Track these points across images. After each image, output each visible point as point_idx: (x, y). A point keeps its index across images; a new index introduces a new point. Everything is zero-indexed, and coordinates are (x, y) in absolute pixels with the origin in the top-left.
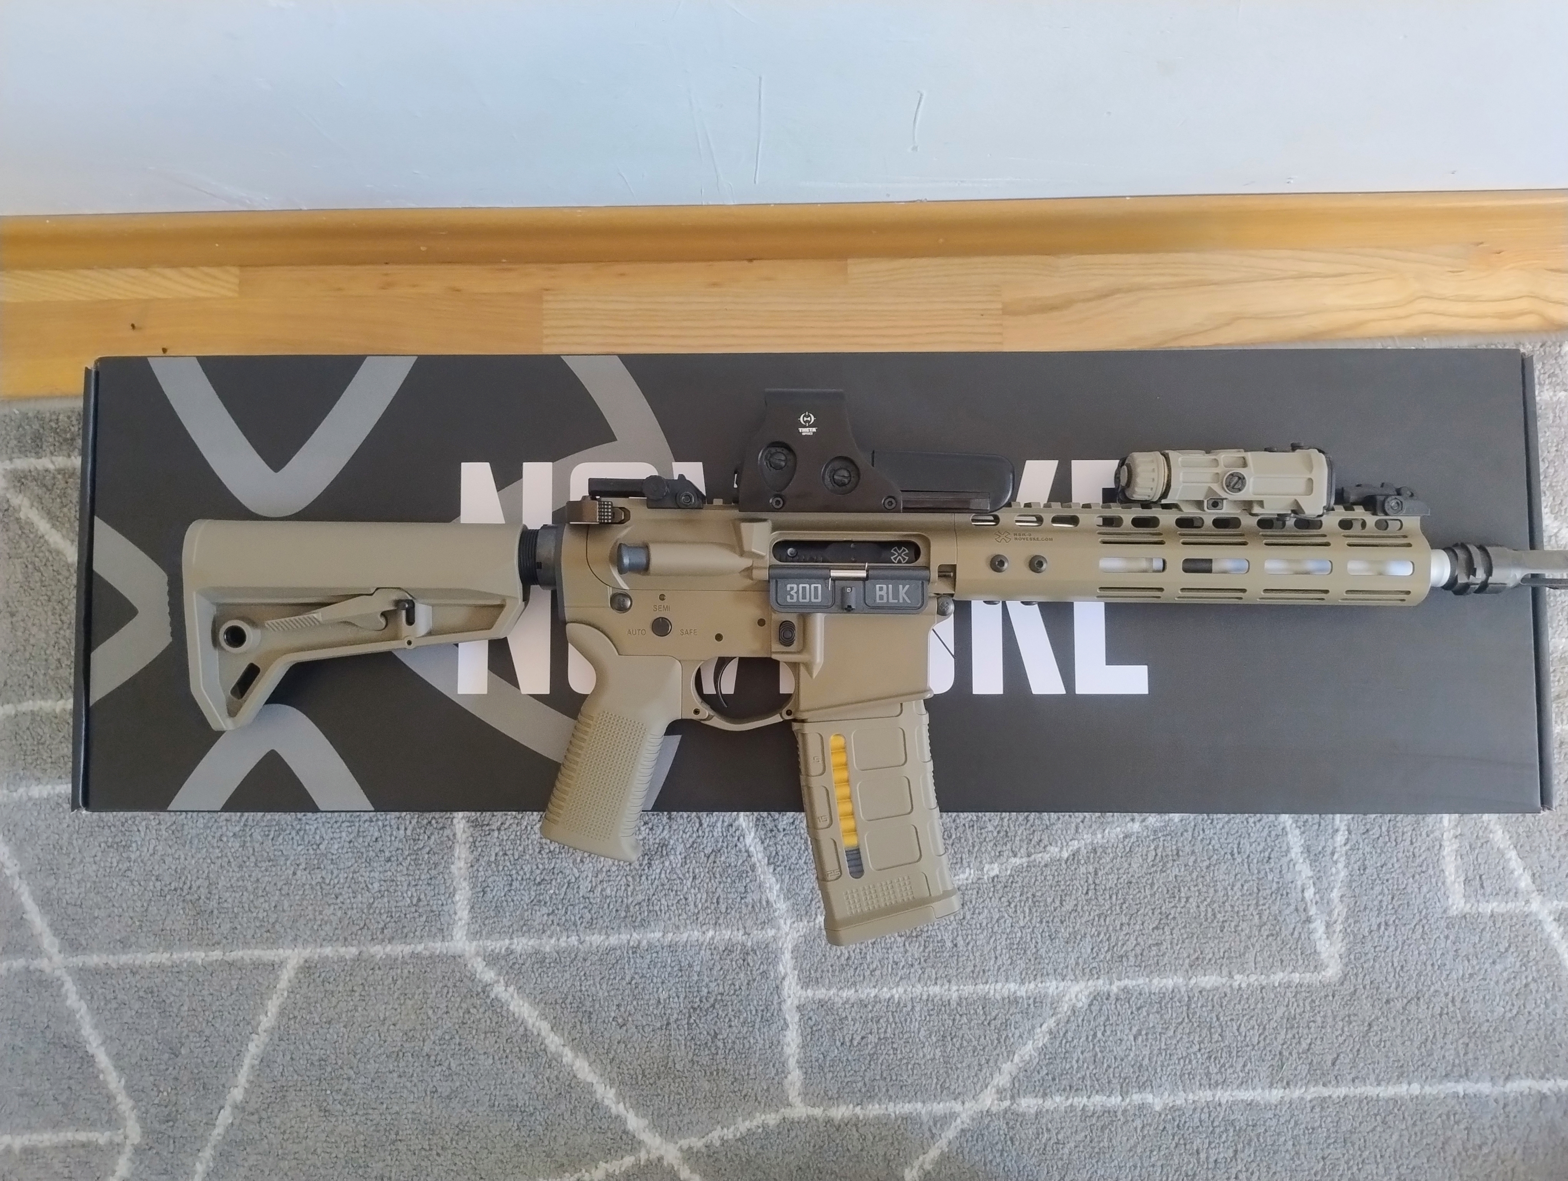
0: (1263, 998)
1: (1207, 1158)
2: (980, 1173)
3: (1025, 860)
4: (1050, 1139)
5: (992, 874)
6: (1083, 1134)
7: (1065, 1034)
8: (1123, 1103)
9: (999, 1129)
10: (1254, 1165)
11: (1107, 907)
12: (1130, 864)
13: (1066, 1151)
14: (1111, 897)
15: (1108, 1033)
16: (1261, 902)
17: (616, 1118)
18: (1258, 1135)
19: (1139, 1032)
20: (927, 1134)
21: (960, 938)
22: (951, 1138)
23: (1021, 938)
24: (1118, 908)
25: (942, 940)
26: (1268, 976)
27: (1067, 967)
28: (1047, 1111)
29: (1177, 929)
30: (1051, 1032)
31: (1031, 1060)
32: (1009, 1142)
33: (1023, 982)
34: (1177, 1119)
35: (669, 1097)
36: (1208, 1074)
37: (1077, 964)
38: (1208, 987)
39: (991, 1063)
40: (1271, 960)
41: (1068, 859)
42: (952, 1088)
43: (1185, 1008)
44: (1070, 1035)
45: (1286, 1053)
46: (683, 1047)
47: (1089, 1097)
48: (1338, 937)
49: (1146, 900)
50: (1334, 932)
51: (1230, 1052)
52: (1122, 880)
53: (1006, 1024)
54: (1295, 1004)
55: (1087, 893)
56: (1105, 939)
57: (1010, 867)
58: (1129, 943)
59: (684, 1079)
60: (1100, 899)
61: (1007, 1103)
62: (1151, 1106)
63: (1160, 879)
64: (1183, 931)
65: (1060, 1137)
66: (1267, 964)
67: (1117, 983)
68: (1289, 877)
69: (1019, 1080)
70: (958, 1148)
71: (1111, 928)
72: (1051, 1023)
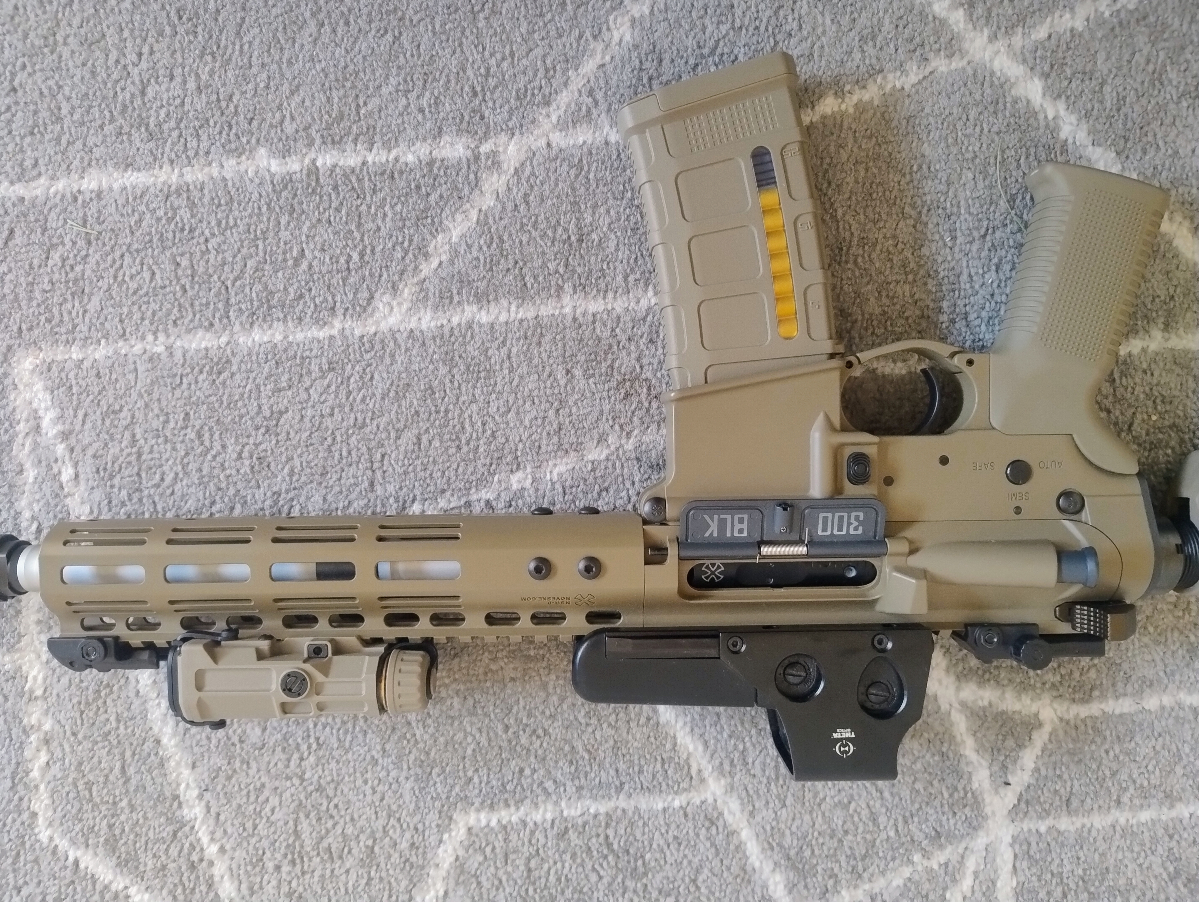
0: (121, 321)
1: (185, 82)
2: (519, 40)
3: (474, 497)
4: (418, 97)
5: (519, 474)
6: (370, 107)
7: (406, 254)
8: (312, 155)
9: (494, 109)
10: (115, 76)
11: (353, 439)
12: (325, 500)
13: (393, 81)
14: (349, 453)
15: (342, 260)
16: (133, 458)
17: (1059, 96)
18: (112, 120)
19: (297, 263)
20: (599, 96)
21: (562, 382)
22: (565, 93)
23: (474, 387)
24: (339, 438)
25: (587, 377)
26: (115, 352)
27: (407, 350)
28: (425, 140)
29: (252, 414)
30: (426, 256)
31: (453, 215)
32: (479, 89)
33: (470, 325)
34: (232, 137)
35: (982, 130)
36: (192, 205)
37: (392, 356)
38: (200, 333)
39: (510, 206)
40: (114, 376)
41: (413, 501)
42: (565, 167)
43: (233, 300)
44: (399, 255)
45: (81, 243)
46: (962, 203)
47: (364, 163)
48: (22, 414)
49: (299, 451)
50: (27, 421)
51: (161, 239)
52: (335, 477)
53: (492, 265)
54: (74, 314)
55: (383, 456)
56: (355, 394)
57: (495, 485)
58: (320, 390)
59: (960, 157)
60: (364, 449)
61: (485, 148)
62: (272, 154)
63: (280, 483)
64: (243, 411)
65: (404, 101)
66: (119, 370)
67: (334, 332)
68: (98, 495)
69: (469, 184)
70: (553, 77)
71: (347, 409)
72: (426, 269)
